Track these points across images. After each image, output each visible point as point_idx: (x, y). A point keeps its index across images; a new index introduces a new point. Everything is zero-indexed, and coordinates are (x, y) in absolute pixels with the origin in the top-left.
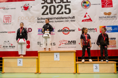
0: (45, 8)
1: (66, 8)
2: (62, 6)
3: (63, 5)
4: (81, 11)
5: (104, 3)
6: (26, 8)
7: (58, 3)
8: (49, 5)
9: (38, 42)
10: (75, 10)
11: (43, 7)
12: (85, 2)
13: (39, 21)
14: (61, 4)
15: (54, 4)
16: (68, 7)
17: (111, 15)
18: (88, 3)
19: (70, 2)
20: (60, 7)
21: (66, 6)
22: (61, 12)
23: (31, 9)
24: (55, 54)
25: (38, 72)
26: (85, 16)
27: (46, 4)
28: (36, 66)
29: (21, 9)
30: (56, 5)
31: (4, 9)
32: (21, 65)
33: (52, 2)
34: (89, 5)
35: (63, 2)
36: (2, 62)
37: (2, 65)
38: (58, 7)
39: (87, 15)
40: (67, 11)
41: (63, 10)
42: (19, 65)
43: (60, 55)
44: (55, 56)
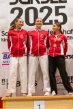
0: (17, 12)
1: (57, 14)
2: (50, 10)
3: (53, 6)
7: (42, 2)
8: (24, 7)
9: (3, 80)
11: (12, 11)
14: (49, 4)
15: (35, 4)
16: (61, 11)
19: (66, 2)
20: (46, 11)
22: (47, 21)
24: (35, 102)
27: (19, 5)
30: (39, 7)
35: (52, 2)
38: (42, 10)
40: (60, 19)
41: (53, 17)
43: (45, 104)
44: (36, 107)
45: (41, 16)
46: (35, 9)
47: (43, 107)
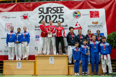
0: (42, 17)
2: (56, 16)
3: (58, 15)
4: (73, 20)
5: (92, 14)
6: (25, 17)
7: (53, 13)
8: (45, 15)
10: (67, 19)
11: (40, 17)
12: (76, 13)
13: (36, 28)
15: (50, 14)
16: (61, 17)
17: (98, 24)
18: (78, 14)
19: (63, 13)
21: (60, 16)
22: (55, 21)
23: (30, 18)
24: (50, 57)
25: (35, 74)
26: (76, 25)
27: (43, 14)
28: (33, 68)
29: (20, 18)
31: (6, 17)
32: (20, 68)
33: (47, 13)
34: (79, 16)
35: (57, 13)
36: (3, 65)
37: (2, 68)
38: (53, 16)
39: (78, 24)
40: (61, 20)
41: (58, 19)
42: (18, 68)
43: (54, 59)
44: (50, 60)
45: (53, 19)
46: (50, 16)
47: (53, 60)
